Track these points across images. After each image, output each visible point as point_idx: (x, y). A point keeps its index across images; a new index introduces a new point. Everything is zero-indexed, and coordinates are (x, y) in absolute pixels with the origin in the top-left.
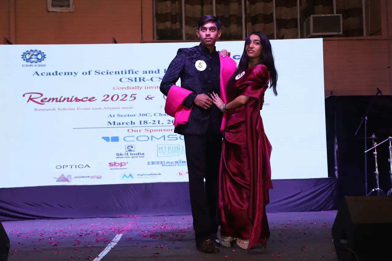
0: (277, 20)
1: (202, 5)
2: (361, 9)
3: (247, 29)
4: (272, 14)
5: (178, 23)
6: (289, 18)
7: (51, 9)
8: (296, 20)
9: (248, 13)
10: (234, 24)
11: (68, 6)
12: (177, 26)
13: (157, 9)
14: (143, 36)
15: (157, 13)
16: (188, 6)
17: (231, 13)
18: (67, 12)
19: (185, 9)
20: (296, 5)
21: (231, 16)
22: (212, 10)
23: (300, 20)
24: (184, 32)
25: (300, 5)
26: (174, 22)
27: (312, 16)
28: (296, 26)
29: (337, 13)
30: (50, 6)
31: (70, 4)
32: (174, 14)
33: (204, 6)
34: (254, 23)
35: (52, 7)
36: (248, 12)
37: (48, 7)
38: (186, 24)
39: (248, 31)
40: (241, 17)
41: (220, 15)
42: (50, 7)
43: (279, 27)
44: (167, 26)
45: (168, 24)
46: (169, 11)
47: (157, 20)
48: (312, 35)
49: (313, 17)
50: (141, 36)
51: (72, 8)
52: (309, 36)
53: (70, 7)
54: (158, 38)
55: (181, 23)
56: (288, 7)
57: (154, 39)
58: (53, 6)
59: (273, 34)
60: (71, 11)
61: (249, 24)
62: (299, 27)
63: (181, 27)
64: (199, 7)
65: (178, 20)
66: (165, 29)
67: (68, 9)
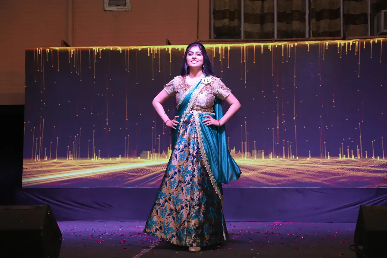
0: (344, 15)
1: (263, 1)
3: (311, 26)
4: (339, 9)
5: (236, 20)
6: (358, 13)
7: (108, 8)
8: (366, 15)
9: (312, 9)
10: (297, 20)
11: (125, 5)
12: (235, 23)
13: (214, 6)
14: (199, 35)
15: (214, 10)
16: (248, 2)
17: (294, 9)
18: (124, 11)
19: (244, 6)
21: (293, 11)
22: (273, 6)
23: (370, 14)
24: (242, 29)
26: (232, 19)
27: (383, 11)
28: (366, 22)
30: (107, 5)
31: (127, 3)
32: (232, 10)
33: (265, 1)
34: (318, 20)
35: (108, 6)
36: (312, 7)
37: (105, 6)
38: (245, 21)
39: (311, 28)
40: (304, 13)
41: (282, 11)
42: (106, 7)
43: (346, 23)
44: (225, 23)
45: (226, 21)
46: (227, 8)
47: (214, 18)
48: (382, 31)
49: (385, 12)
50: (197, 34)
51: (129, 7)
52: (380, 33)
53: (127, 6)
54: (215, 36)
55: (240, 20)
57: (210, 38)
58: (110, 5)
59: (339, 31)
60: (127, 10)
61: (313, 21)
62: (369, 23)
63: (240, 24)
64: (260, 3)
65: (236, 16)
66: (223, 27)
67: (124, 8)
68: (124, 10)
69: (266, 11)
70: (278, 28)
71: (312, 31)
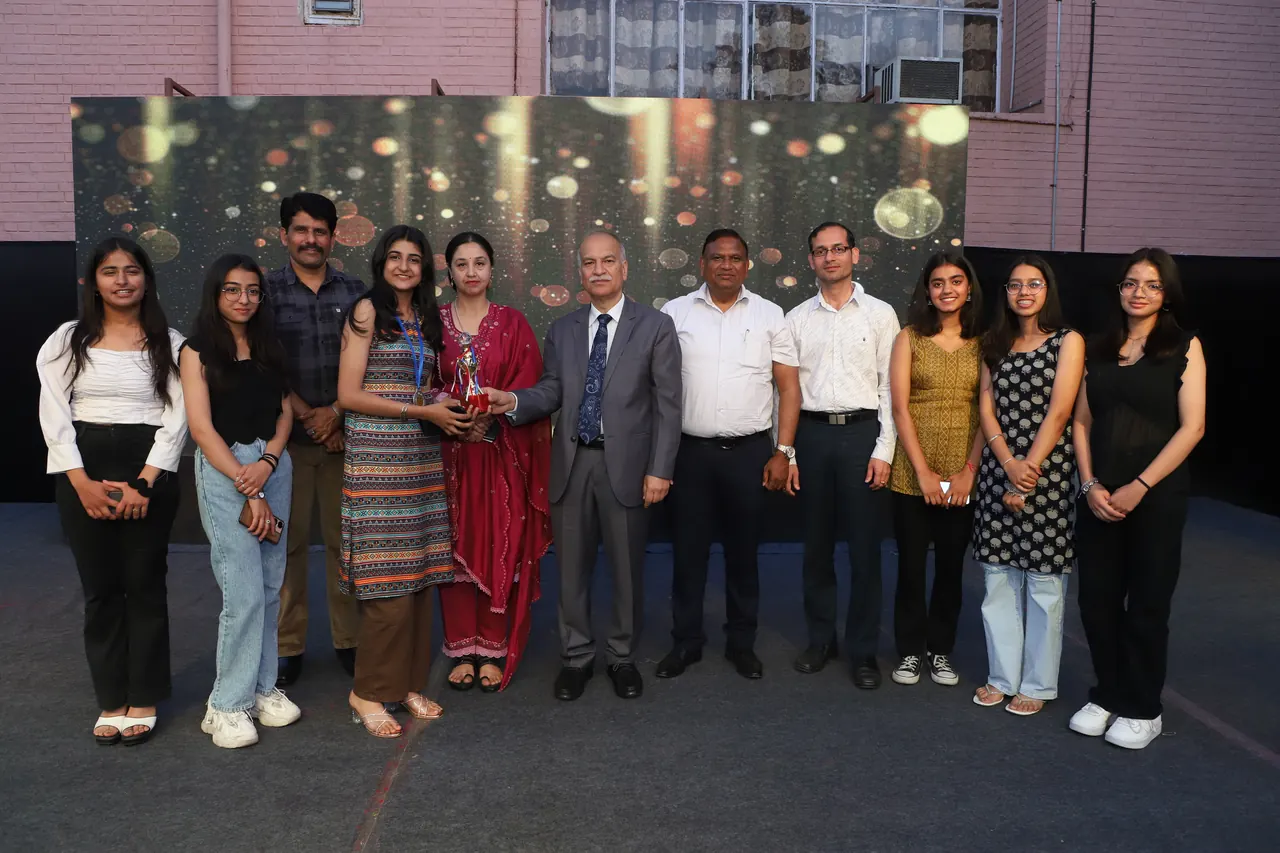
0: (817, 63)
1: (655, 20)
2: (995, 54)
3: (752, 80)
4: (808, 49)
5: (599, 59)
6: (843, 61)
7: (313, 19)
8: (858, 66)
9: (754, 44)
10: (724, 68)
11: (352, 13)
12: (599, 64)
13: (553, 27)
14: (518, 84)
15: (552, 34)
16: (624, 21)
17: (719, 42)
18: (349, 25)
19: (616, 29)
20: (860, 33)
21: (717, 47)
22: (677, 35)
23: (867, 66)
24: (612, 80)
25: (869, 34)
26: (590, 56)
28: (858, 81)
29: (945, 56)
30: (311, 12)
31: (355, 7)
32: (592, 38)
33: (658, 23)
34: (768, 69)
35: (313, 14)
36: (756, 41)
37: (306, 13)
38: (618, 62)
39: (753, 84)
41: (694, 46)
42: (309, 14)
43: (821, 80)
44: (576, 65)
45: (578, 61)
46: (580, 32)
47: (552, 52)
49: (902, 61)
50: (513, 83)
51: (360, 16)
53: (355, 13)
55: (607, 58)
56: (841, 37)
57: (543, 91)
58: (318, 12)
59: (808, 95)
60: (356, 23)
61: (757, 70)
62: (864, 83)
63: (607, 69)
64: (648, 24)
65: (599, 51)
66: (570, 72)
67: (350, 18)
68: (350, 22)
69: (660, 44)
70: (685, 81)
71: (756, 92)
